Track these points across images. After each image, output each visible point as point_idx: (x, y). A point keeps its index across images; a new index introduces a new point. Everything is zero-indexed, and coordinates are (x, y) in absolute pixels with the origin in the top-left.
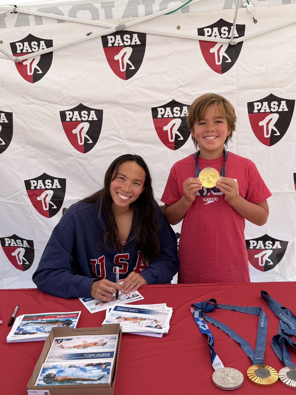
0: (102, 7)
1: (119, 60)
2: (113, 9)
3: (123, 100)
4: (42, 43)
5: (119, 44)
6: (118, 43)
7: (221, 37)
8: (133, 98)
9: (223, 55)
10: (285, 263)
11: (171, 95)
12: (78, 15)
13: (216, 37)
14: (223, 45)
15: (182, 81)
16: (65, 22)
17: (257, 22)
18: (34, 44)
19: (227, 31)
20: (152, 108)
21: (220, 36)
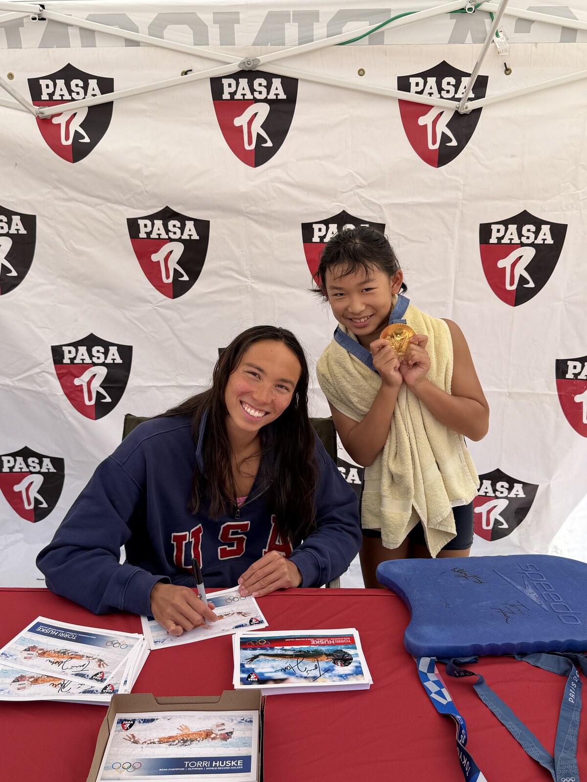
0: (215, 22)
1: (241, 126)
2: (236, 26)
3: (249, 205)
4: (93, 83)
5: (244, 95)
6: (242, 94)
7: (442, 97)
8: (268, 203)
9: (443, 132)
10: (530, 526)
11: (341, 202)
12: (167, 33)
13: (430, 96)
14: (443, 112)
15: (361, 177)
16: (141, 43)
17: (511, 72)
18: (76, 85)
19: (453, 85)
20: (302, 224)
21: (439, 94)
